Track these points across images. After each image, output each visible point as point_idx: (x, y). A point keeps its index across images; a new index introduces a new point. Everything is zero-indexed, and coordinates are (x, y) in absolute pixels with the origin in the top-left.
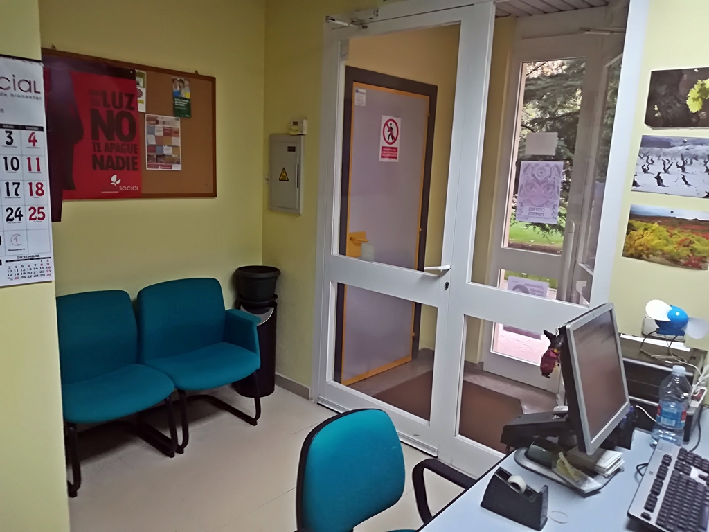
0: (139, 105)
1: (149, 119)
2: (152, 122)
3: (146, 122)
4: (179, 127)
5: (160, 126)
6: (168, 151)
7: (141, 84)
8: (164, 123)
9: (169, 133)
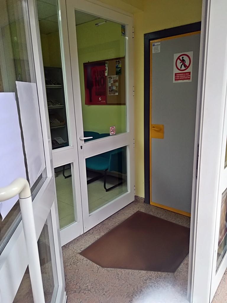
0: (106, 73)
1: (109, 78)
2: (110, 79)
3: (108, 79)
4: (118, 79)
5: (112, 79)
6: (114, 88)
7: (107, 66)
8: (113, 78)
9: (115, 81)
